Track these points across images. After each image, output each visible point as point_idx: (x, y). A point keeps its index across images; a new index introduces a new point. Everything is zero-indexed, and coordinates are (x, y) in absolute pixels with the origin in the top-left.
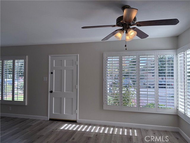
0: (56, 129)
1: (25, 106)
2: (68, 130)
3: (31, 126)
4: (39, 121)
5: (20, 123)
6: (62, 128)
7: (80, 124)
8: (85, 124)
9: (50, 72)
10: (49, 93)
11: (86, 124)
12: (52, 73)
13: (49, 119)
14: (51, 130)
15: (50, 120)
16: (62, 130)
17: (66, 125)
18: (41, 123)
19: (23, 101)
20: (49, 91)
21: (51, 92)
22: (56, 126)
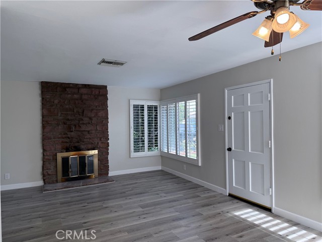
0: (228, 212)
1: (198, 166)
2: (245, 220)
3: (199, 196)
4: (213, 194)
5: (190, 189)
6: (237, 213)
7: (277, 216)
8: (287, 219)
9: (227, 116)
10: (227, 152)
11: (288, 221)
12: (229, 118)
13: (228, 195)
14: (218, 211)
15: (230, 195)
16: (236, 216)
17: (250, 210)
18: (215, 196)
19: (196, 158)
20: (227, 147)
21: (230, 149)
22: (231, 207)
